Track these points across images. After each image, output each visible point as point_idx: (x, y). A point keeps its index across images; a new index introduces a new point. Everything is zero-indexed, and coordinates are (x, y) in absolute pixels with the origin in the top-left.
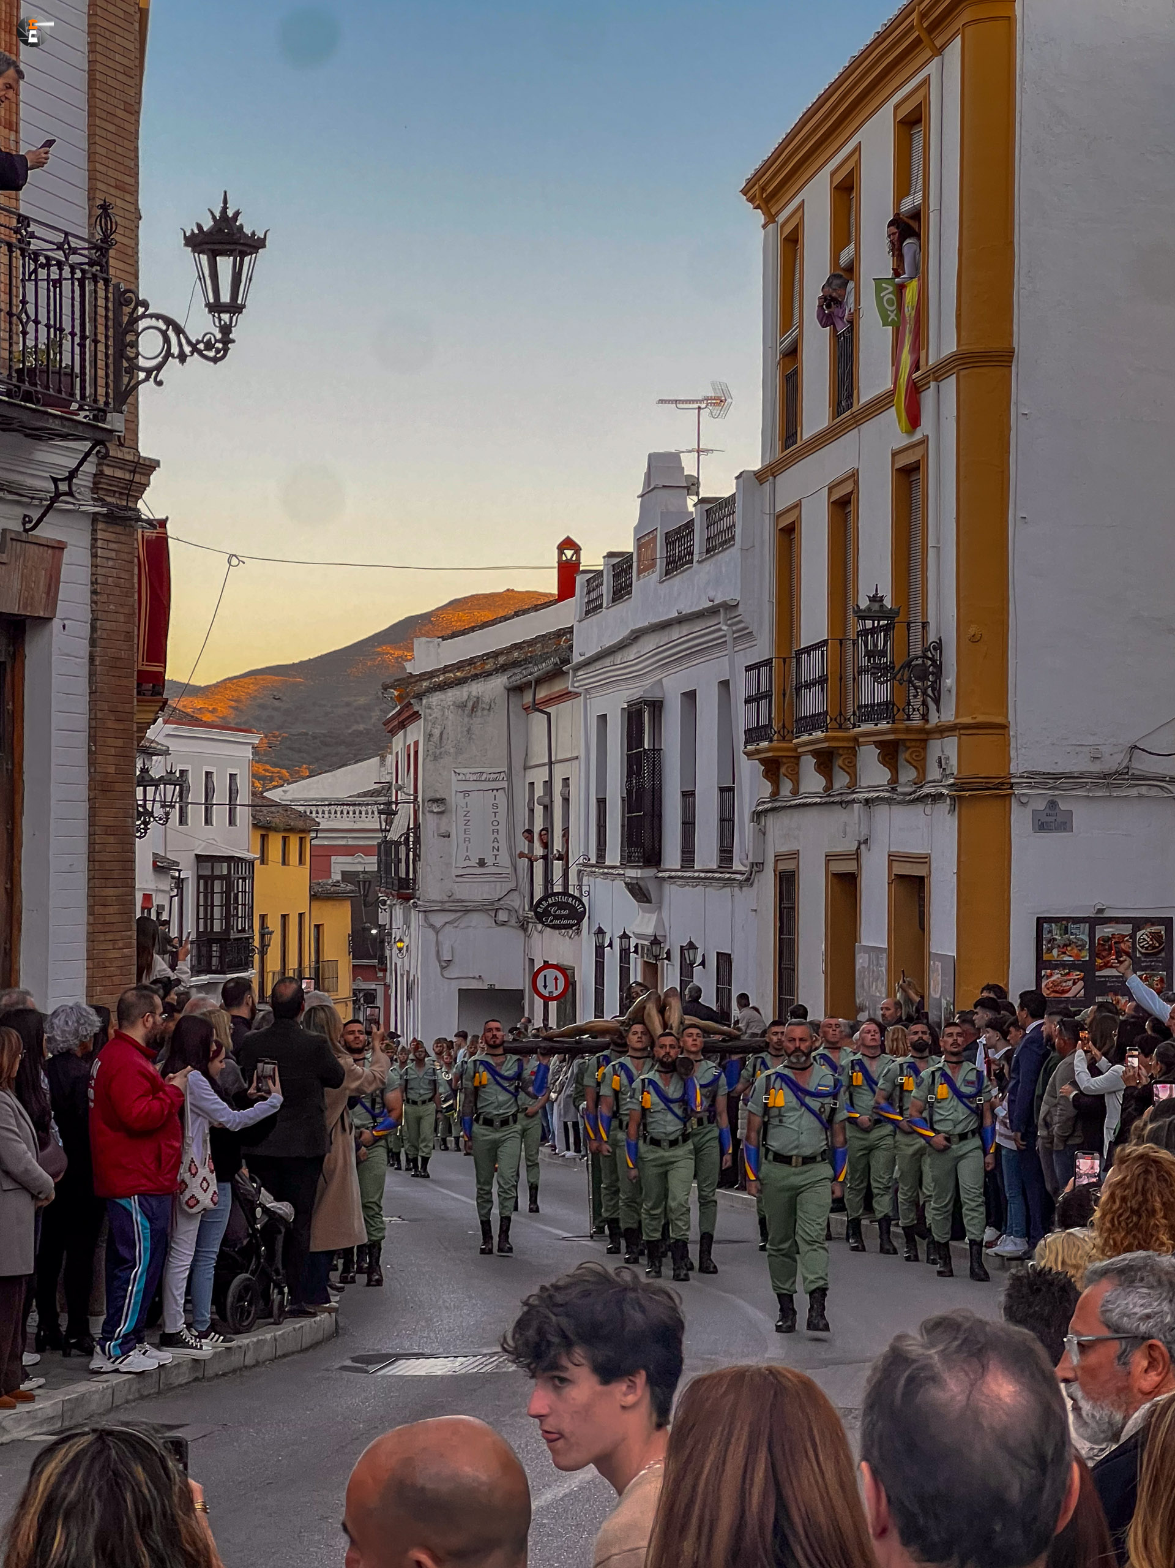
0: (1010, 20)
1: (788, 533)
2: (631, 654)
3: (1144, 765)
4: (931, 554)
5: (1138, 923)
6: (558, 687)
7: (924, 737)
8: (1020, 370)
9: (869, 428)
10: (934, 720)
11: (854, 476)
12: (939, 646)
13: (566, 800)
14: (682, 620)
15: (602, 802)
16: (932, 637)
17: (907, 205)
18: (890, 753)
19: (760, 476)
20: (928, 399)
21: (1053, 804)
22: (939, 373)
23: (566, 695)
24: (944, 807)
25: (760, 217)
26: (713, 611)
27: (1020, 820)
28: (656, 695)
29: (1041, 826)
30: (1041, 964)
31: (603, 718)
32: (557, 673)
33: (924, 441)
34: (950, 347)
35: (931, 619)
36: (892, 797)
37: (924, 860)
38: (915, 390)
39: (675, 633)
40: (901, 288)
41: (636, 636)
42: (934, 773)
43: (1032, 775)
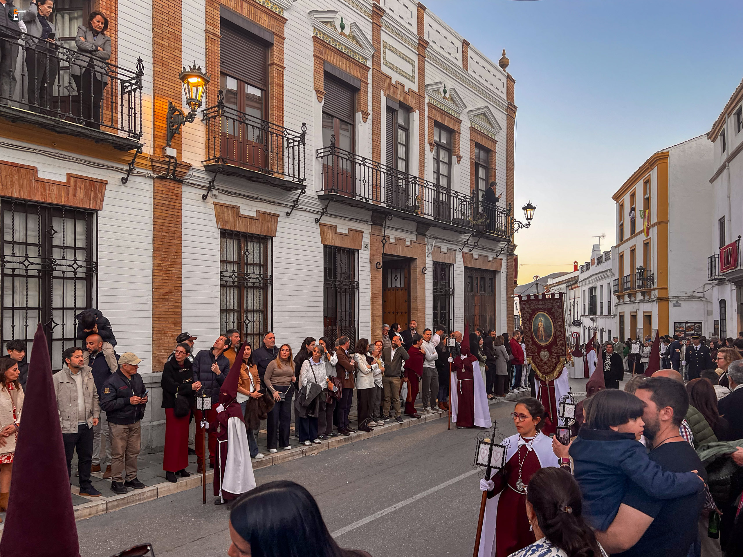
0: (667, 163)
1: (622, 257)
2: (590, 279)
3: (696, 294)
4: (652, 258)
5: (695, 323)
6: (576, 285)
7: (651, 290)
8: (669, 224)
9: (638, 237)
10: (652, 287)
11: (635, 245)
12: (653, 274)
13: (577, 305)
14: (600, 273)
15: (584, 305)
16: (652, 273)
17: (646, 197)
18: (643, 294)
19: (616, 247)
20: (651, 231)
21: (677, 302)
22: (653, 226)
23: (578, 287)
24: (655, 303)
25: (615, 202)
26: (607, 271)
27: (671, 305)
28: (595, 286)
29: (675, 306)
30: (675, 331)
31: (585, 290)
32: (576, 283)
33: (650, 238)
34: (655, 221)
35: (652, 270)
36: (644, 301)
37: (651, 312)
38: (648, 229)
39: (599, 275)
40: (645, 212)
41: (591, 276)
42: (653, 297)
43: (673, 297)
